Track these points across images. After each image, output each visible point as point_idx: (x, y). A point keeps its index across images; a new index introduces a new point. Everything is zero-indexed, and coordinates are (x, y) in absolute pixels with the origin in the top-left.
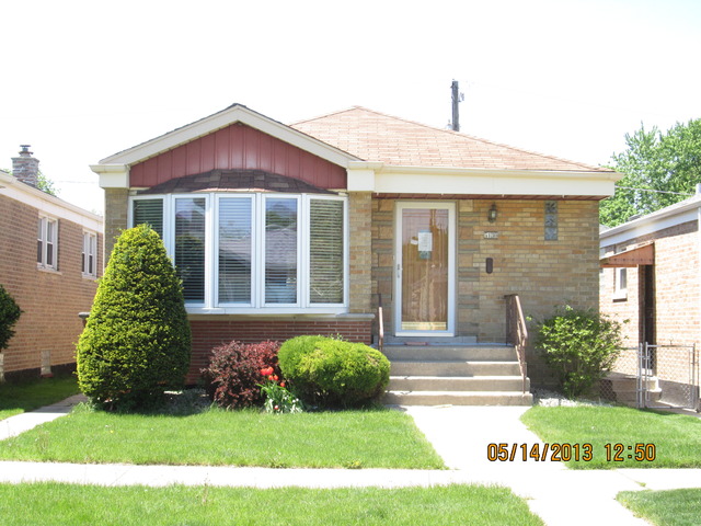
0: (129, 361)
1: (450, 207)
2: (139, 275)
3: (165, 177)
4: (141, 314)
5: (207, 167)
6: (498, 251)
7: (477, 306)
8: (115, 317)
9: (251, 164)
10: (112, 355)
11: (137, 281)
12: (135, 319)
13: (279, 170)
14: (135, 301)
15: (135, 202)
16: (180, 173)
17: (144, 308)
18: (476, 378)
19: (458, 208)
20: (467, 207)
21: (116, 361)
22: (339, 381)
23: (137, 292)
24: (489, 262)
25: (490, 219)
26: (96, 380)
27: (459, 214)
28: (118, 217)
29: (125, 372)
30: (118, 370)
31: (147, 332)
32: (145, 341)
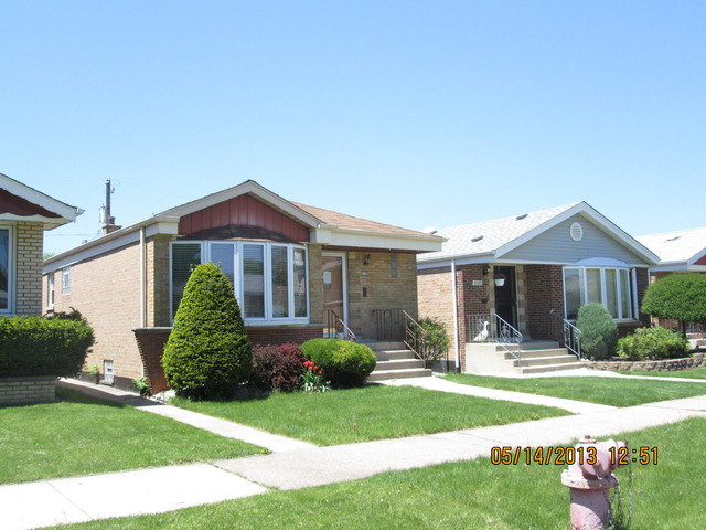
0: (228, 362)
1: (342, 255)
2: (222, 299)
3: (196, 228)
4: (229, 327)
5: (225, 223)
6: (368, 283)
7: (359, 317)
8: (210, 330)
9: (253, 222)
10: (214, 358)
11: (222, 302)
12: (225, 330)
13: (270, 227)
14: (223, 317)
15: (174, 246)
16: (206, 226)
17: (230, 323)
18: (392, 361)
19: (347, 256)
20: (353, 256)
21: (217, 362)
22: (361, 367)
23: (223, 311)
24: (365, 290)
25: (365, 263)
26: (202, 377)
27: (348, 260)
28: (163, 256)
29: (224, 370)
30: (220, 369)
31: (235, 339)
32: (236, 347)
